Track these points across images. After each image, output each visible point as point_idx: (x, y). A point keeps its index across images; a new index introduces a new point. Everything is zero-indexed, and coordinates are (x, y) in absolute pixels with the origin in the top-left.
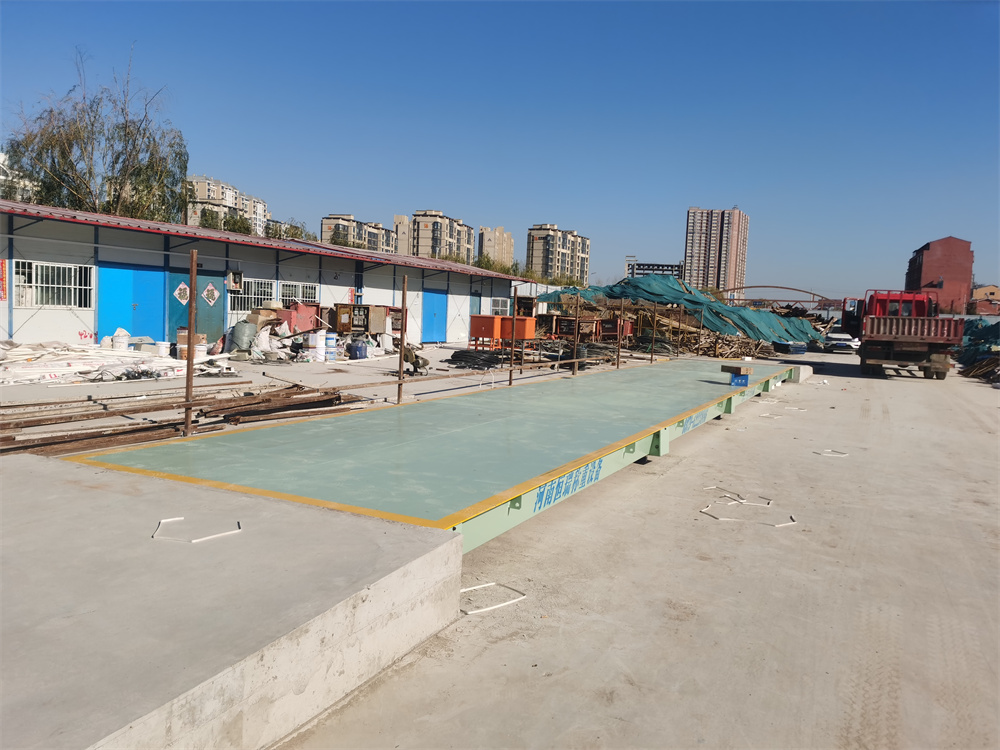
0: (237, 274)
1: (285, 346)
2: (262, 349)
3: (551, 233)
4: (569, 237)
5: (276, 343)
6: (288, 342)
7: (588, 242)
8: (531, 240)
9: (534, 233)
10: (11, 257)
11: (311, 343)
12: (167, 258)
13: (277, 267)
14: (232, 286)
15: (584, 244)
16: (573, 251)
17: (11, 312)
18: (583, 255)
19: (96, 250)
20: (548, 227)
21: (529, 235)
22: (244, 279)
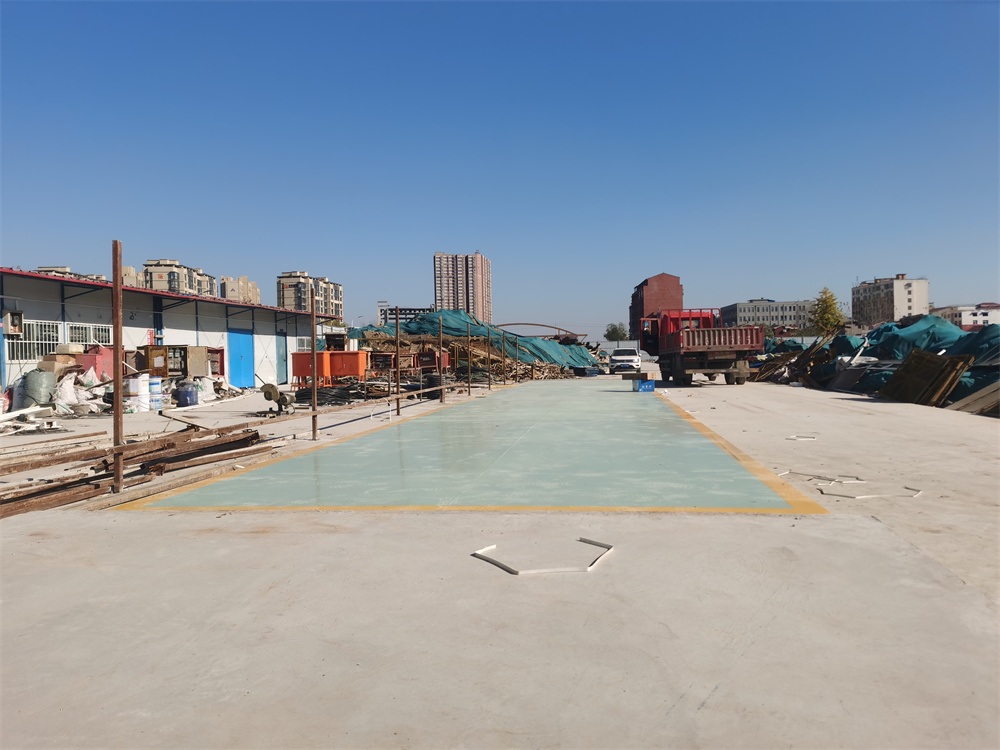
0: (16, 315)
1: (95, 397)
2: (67, 401)
3: (302, 280)
4: (321, 283)
5: (84, 394)
6: (100, 391)
7: (341, 288)
8: (281, 288)
9: (283, 281)
11: (132, 390)
13: (63, 306)
14: (11, 330)
15: (337, 290)
16: (326, 297)
18: (337, 302)
20: (298, 274)
21: (279, 283)
22: (24, 321)
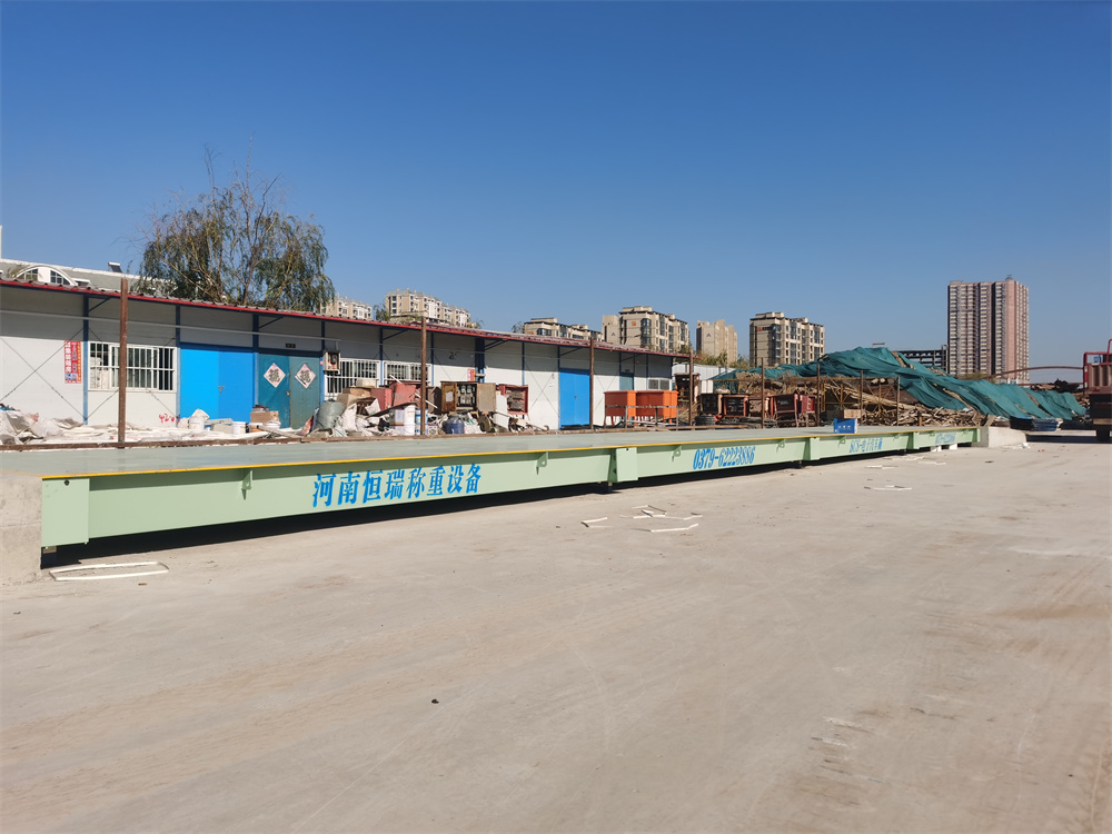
0: (334, 354)
3: (777, 322)
4: (799, 325)
7: (822, 330)
8: (754, 331)
9: (757, 323)
10: (86, 339)
11: (397, 420)
12: (256, 339)
13: (381, 347)
14: (328, 366)
15: (817, 332)
16: (804, 340)
17: (85, 394)
18: (817, 345)
19: (178, 331)
20: (773, 315)
21: (752, 326)
22: (341, 360)
